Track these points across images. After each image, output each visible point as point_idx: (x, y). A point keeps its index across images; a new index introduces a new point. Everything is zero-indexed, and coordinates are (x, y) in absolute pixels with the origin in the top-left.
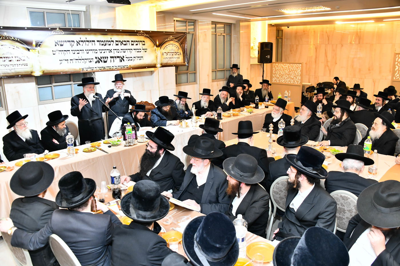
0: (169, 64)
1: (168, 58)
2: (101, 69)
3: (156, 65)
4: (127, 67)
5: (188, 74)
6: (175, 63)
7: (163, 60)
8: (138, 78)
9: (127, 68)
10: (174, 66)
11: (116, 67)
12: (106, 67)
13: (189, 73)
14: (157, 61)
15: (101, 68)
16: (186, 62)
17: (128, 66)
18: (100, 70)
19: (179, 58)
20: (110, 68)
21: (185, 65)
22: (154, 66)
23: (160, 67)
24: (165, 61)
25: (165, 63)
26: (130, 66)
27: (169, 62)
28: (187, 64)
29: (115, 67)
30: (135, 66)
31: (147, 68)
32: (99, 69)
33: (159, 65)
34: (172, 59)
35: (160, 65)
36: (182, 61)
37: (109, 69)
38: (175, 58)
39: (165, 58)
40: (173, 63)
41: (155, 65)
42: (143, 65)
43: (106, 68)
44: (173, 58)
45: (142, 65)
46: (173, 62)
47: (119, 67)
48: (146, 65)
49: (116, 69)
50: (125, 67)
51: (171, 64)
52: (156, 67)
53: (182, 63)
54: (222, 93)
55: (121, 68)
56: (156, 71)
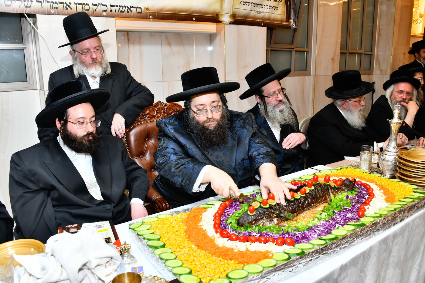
0: (252, 18)
1: (250, 4)
2: (57, 8)
3: (220, 16)
4: (139, 10)
5: (293, 53)
6: (267, 19)
7: (238, 6)
8: (175, 49)
9: (139, 13)
10: (264, 26)
11: (105, 8)
12: (73, 3)
13: (294, 50)
14: (221, 6)
15: (55, 5)
16: (291, 20)
17: (143, 8)
18: (53, 11)
19: (275, 8)
20: (87, 7)
21: (289, 27)
22: (215, 19)
23: (231, 23)
24: (243, 10)
25: (243, 14)
26: (148, 9)
27: (253, 14)
28: (294, 26)
29: (102, 8)
30: (161, 10)
31: (195, 21)
32: (52, 8)
33: (226, 18)
34: (260, 9)
35: (230, 16)
36: (284, 17)
37: (83, 9)
38: (266, 7)
39: (242, 3)
40: (262, 19)
41: (217, 15)
42: (186, 11)
43: (73, 6)
44: (263, 6)
45: (182, 11)
46: (261, 15)
47: (113, 8)
48: (193, 12)
49: (105, 14)
50: (132, 9)
51: (257, 18)
52: (220, 22)
53: (282, 21)
54: (396, 90)
55: (122, 12)
56: (220, 33)
